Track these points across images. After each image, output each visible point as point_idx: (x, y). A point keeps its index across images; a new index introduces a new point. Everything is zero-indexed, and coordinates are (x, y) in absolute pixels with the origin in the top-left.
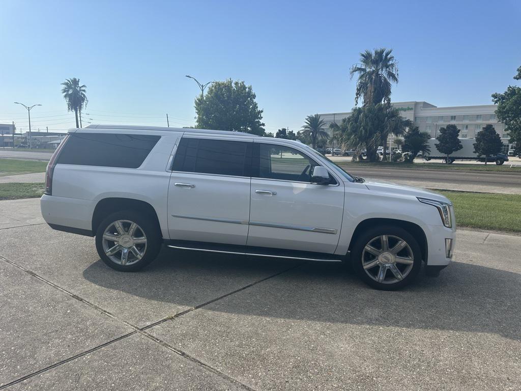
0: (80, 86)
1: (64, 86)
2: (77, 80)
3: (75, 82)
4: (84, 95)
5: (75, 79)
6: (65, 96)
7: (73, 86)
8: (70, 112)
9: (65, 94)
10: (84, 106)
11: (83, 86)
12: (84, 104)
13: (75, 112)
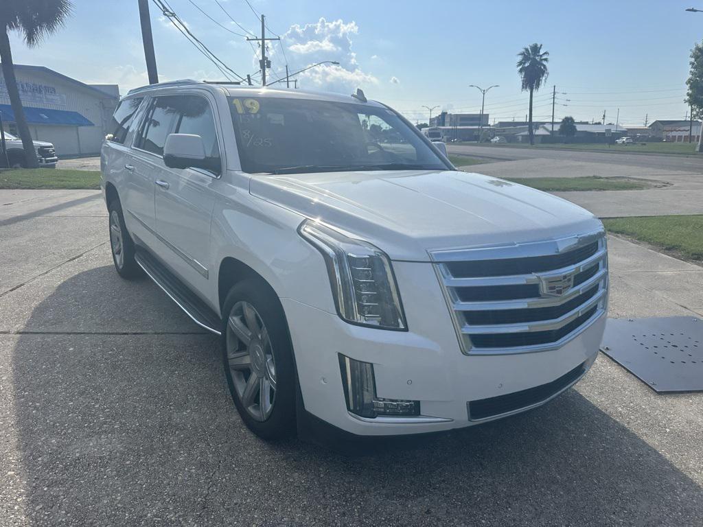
0: (541, 53)
1: (520, 58)
2: (539, 46)
3: (536, 49)
4: (545, 66)
5: (536, 45)
6: (521, 71)
7: (532, 56)
8: (524, 91)
9: (521, 67)
10: (543, 81)
11: (544, 54)
12: (544, 78)
13: (529, 91)
